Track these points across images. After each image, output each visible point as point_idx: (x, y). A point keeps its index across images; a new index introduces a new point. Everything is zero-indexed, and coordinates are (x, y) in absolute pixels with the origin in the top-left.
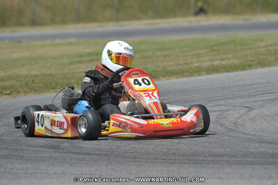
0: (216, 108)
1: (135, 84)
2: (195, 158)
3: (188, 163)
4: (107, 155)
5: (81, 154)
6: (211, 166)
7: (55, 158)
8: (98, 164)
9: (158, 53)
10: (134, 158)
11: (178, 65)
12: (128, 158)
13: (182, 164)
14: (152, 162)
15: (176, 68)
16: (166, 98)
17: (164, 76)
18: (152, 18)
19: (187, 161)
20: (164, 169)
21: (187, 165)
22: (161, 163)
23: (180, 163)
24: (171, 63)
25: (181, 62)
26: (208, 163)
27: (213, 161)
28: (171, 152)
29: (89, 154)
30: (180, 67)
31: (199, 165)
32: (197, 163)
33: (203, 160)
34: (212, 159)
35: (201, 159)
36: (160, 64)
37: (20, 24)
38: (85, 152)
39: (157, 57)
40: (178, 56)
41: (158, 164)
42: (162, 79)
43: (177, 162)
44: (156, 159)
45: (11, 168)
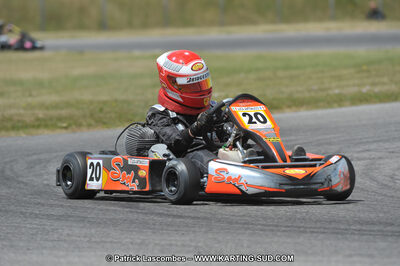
0: (365, 155)
2: (333, 225)
3: (323, 233)
4: (205, 218)
5: (169, 216)
6: (356, 237)
7: (132, 222)
8: (194, 232)
9: (280, 73)
10: (245, 224)
11: (309, 91)
12: (237, 223)
13: (315, 235)
14: (272, 230)
15: (307, 95)
16: (293, 138)
17: (289, 107)
18: (273, 22)
19: (322, 230)
20: (289, 240)
21: (322, 236)
22: (284, 231)
23: (313, 232)
24: (300, 88)
25: (316, 87)
26: (354, 234)
27: (360, 230)
28: (298, 216)
29: (180, 217)
30: (313, 94)
31: (340, 236)
32: (337, 233)
33: (346, 230)
34: (358, 227)
35: (342, 227)
36: (283, 89)
37: (81, 27)
38: (175, 213)
39: (279, 78)
40: (310, 78)
41: (279, 234)
42: (288, 110)
43: (308, 230)
44: (277, 226)
45: (68, 235)
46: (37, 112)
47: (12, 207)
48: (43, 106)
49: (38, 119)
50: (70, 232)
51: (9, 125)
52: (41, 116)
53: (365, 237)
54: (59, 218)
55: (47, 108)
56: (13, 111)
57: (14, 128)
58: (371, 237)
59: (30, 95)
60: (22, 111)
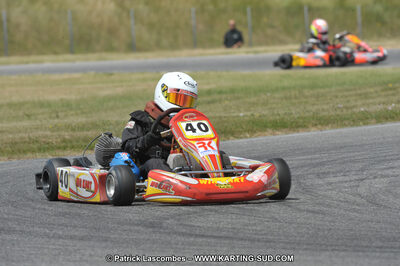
0: (389, 172)
1: (187, 129)
2: (355, 242)
3: (344, 250)
4: (227, 238)
5: (191, 235)
6: (378, 254)
11: (335, 109)
12: (259, 240)
13: (336, 252)
15: (333, 113)
16: (317, 156)
17: (315, 125)
19: (343, 247)
20: (309, 258)
21: (342, 253)
22: (306, 249)
23: (333, 250)
24: (325, 107)
25: (341, 106)
26: (376, 252)
27: (381, 247)
28: (321, 233)
29: (203, 236)
30: (338, 112)
31: (361, 254)
32: (358, 251)
33: (367, 247)
34: (380, 244)
35: (365, 244)
36: (309, 108)
38: (197, 232)
39: (306, 97)
40: (337, 97)
41: (300, 252)
42: (313, 129)
43: (329, 248)
44: (299, 244)
45: (91, 255)
46: (63, 133)
47: (36, 229)
48: (69, 127)
49: (64, 141)
50: (93, 253)
51: (35, 146)
52: (67, 137)
53: (386, 255)
54: (82, 239)
55: (73, 130)
56: (40, 133)
57: (40, 150)
58: (392, 254)
59: (58, 117)
60: (48, 133)
